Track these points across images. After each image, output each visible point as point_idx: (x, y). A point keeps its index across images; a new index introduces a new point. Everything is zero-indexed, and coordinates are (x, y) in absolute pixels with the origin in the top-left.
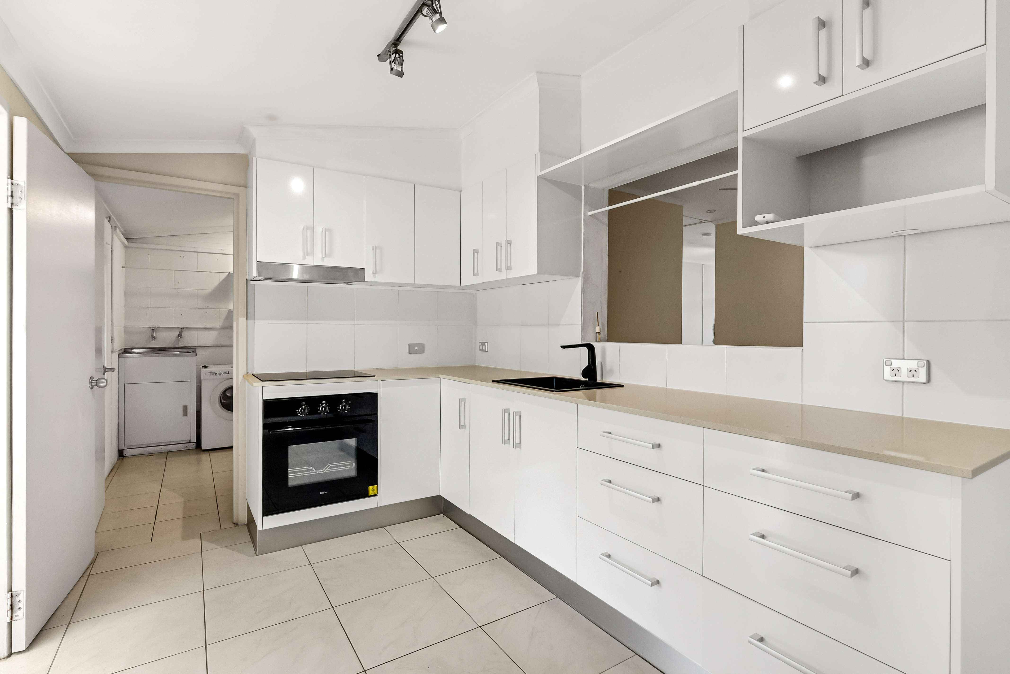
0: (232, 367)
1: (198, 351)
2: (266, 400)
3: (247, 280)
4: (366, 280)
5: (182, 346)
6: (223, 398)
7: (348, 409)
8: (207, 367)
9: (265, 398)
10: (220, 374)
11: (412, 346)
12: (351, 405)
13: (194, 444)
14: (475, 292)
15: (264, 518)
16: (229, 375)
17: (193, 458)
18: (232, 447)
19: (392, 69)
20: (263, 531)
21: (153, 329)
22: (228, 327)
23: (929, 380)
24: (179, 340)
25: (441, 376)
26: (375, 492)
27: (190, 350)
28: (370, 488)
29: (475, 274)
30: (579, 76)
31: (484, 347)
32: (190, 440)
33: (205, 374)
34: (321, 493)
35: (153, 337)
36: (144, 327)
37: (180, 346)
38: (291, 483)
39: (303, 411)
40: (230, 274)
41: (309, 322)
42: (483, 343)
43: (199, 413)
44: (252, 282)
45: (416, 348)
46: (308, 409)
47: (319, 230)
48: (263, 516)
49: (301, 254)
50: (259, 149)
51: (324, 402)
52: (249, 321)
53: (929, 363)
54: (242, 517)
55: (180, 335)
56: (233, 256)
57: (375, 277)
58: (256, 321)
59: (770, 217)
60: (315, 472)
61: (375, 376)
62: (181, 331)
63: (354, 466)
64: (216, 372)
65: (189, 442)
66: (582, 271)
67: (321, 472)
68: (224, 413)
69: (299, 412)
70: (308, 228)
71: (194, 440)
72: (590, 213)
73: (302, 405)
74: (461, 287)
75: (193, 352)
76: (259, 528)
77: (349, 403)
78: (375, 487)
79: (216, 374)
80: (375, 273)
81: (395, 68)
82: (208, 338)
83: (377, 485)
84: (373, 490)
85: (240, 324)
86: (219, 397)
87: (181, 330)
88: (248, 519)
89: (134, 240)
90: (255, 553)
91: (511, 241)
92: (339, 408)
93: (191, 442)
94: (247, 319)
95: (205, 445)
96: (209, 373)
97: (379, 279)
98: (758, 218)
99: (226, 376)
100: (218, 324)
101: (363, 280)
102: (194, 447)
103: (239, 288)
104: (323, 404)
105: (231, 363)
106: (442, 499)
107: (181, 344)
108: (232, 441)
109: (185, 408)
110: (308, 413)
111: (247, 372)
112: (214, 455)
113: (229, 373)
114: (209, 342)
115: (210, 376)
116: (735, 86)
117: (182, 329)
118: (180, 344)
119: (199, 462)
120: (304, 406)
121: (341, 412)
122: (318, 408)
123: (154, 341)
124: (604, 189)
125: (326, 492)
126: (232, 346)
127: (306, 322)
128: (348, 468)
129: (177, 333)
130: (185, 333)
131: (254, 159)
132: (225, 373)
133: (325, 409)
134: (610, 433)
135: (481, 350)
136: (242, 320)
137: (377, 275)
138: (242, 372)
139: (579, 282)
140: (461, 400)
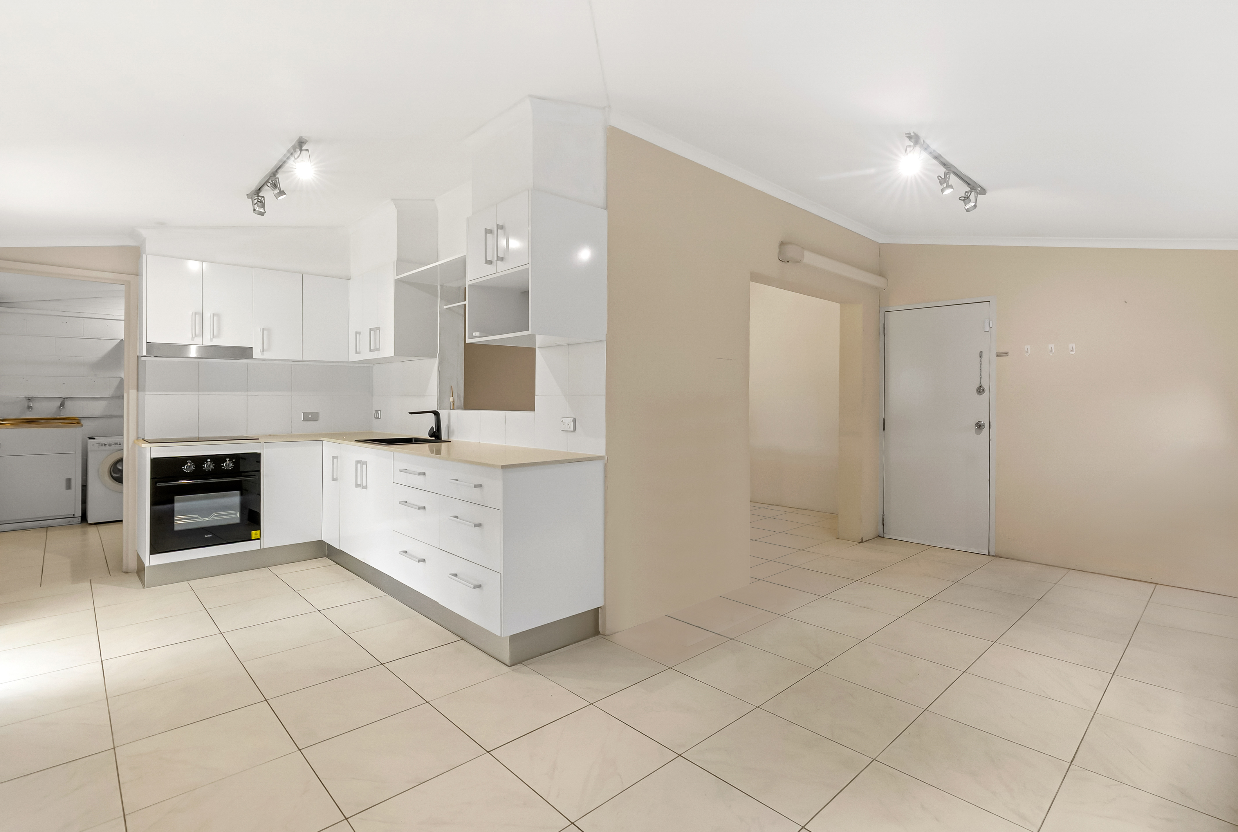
0: (123, 438)
1: (83, 422)
2: (154, 458)
3: (138, 356)
4: (253, 357)
5: (65, 416)
6: (113, 470)
7: (232, 466)
8: (94, 439)
9: (153, 457)
10: (110, 445)
11: (306, 414)
12: (234, 463)
13: (79, 519)
14: (372, 365)
15: (151, 556)
16: (120, 446)
17: (78, 531)
18: (122, 521)
19: (255, 210)
20: (150, 567)
21: (29, 399)
22: (118, 397)
23: (575, 430)
24: (60, 411)
25: (322, 439)
26: (258, 537)
27: (75, 422)
28: (253, 533)
29: (357, 353)
30: (433, 200)
31: (377, 415)
32: (74, 515)
33: (93, 445)
34: (206, 536)
35: (29, 407)
36: (18, 397)
37: (62, 417)
38: (176, 528)
39: (188, 468)
40: (122, 341)
41: (200, 393)
42: (377, 412)
43: (84, 488)
44: (143, 359)
45: (310, 416)
46: (193, 466)
47: (207, 315)
48: (151, 553)
49: (190, 336)
50: (149, 247)
51: (209, 460)
52: (140, 393)
53: (575, 419)
54: (132, 564)
55: (62, 405)
56: (124, 321)
57: (263, 354)
58: (146, 393)
59: (477, 334)
60: (201, 520)
61: (258, 439)
62: (63, 402)
63: (238, 514)
64: (105, 443)
65: (73, 516)
66: (438, 353)
67: (206, 519)
68: (115, 485)
69: (184, 468)
70: (196, 313)
71: (79, 514)
72: (445, 307)
73: (188, 463)
74: (349, 362)
75: (78, 423)
76: (147, 564)
77: (233, 462)
78: (258, 532)
79: (105, 445)
80: (263, 350)
81: (257, 209)
82: (97, 408)
83: (260, 530)
84: (256, 534)
85: (131, 395)
86: (109, 467)
87: (64, 400)
88: (137, 565)
89: (4, 304)
90: (143, 587)
91: (380, 328)
92: (223, 466)
93: (76, 516)
94: (138, 390)
95: (91, 519)
96: (97, 444)
97: (267, 356)
98: (474, 334)
99: (118, 447)
100: (108, 394)
101: (251, 357)
102: (79, 522)
103: (129, 361)
104: (208, 462)
105: (122, 435)
106: (325, 545)
107: (64, 415)
108: (122, 516)
109: (69, 481)
110: (193, 469)
111: (138, 438)
112: (102, 528)
113: (120, 444)
114: (97, 413)
115: (99, 447)
116: (465, 254)
117: (64, 398)
118: (62, 414)
119: (84, 533)
120: (190, 463)
121: (225, 469)
122: (203, 465)
123: (31, 411)
124: (460, 287)
125: (211, 536)
126: (122, 417)
127: (197, 393)
128: (233, 516)
129: (58, 403)
130: (68, 403)
131: (144, 256)
132: (116, 444)
133: (209, 466)
134: (407, 469)
135: (375, 418)
136: (133, 392)
137: (265, 353)
138: (132, 436)
139: (436, 362)
140: (333, 458)
